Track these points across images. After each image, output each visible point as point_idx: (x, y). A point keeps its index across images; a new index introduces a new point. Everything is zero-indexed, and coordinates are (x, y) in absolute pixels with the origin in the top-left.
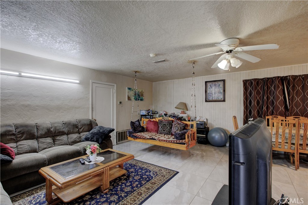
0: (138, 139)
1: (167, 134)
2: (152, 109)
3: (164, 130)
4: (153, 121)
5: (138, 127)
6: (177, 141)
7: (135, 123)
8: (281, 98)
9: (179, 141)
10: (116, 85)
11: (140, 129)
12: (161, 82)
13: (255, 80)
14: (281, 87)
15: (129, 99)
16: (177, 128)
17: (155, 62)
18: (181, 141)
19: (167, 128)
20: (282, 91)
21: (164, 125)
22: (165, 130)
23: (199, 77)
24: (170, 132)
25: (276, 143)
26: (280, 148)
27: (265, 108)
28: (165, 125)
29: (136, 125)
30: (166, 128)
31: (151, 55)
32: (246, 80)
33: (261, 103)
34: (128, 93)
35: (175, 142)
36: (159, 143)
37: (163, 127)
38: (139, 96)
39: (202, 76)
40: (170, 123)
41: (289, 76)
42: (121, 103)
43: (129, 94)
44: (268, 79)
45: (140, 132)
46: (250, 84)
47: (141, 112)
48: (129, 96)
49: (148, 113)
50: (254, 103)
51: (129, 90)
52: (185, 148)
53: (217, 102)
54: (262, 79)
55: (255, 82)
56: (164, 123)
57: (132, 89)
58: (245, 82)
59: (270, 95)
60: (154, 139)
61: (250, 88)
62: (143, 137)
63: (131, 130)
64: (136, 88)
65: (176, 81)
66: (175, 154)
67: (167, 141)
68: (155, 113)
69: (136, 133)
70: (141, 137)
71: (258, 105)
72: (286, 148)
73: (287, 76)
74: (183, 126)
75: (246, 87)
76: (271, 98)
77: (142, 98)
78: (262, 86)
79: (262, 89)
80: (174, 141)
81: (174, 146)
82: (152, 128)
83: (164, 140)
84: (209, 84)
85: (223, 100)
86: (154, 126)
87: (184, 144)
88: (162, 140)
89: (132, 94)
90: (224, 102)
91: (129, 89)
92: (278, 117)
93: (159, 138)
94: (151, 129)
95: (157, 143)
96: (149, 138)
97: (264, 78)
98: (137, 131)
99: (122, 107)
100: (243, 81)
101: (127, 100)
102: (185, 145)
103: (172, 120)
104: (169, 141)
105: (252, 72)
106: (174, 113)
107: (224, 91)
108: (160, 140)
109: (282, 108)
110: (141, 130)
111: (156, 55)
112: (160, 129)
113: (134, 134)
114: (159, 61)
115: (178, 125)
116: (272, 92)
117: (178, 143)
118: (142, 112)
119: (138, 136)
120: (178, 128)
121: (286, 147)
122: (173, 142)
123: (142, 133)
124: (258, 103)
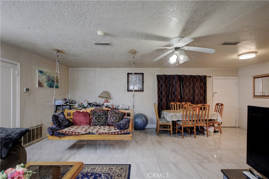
0: (66, 137)
1: (103, 125)
2: (69, 98)
3: (98, 122)
4: (83, 112)
5: (63, 121)
6: (121, 132)
7: (58, 117)
8: (179, 90)
9: (124, 131)
10: (20, 64)
11: (67, 123)
12: (80, 68)
13: (165, 75)
14: (179, 82)
15: (40, 85)
16: (115, 118)
17: (95, 44)
18: (125, 131)
19: (103, 119)
20: (179, 85)
21: (98, 115)
22: (100, 122)
23: (122, 68)
24: (106, 123)
25: (185, 122)
26: (187, 124)
27: (170, 97)
28: (100, 115)
29: (61, 119)
30: (101, 118)
31: (99, 33)
32: (158, 75)
33: (168, 93)
34: (39, 77)
35: (120, 133)
36: (99, 137)
37: (97, 118)
38: (54, 82)
39: (125, 67)
40: (106, 113)
41: (183, 75)
42: (27, 90)
43: (40, 79)
44: (172, 76)
45: (67, 127)
46: (161, 78)
47: (56, 102)
48: (41, 81)
49: (66, 103)
50: (164, 93)
51: (40, 74)
52: (130, 137)
53: (137, 92)
54: (168, 76)
55: (164, 77)
56: (98, 113)
57: (45, 73)
58: (158, 77)
59: (173, 87)
60: (92, 133)
61: (161, 82)
62: (76, 133)
63: (54, 127)
64: (58, 72)
65: (98, 69)
66: (111, 144)
67: (109, 133)
68: (73, 102)
69: (61, 129)
70: (72, 134)
71: (166, 94)
72: (190, 125)
73: (182, 75)
74: (122, 115)
75: (158, 80)
76: (174, 90)
77: (57, 84)
78: (168, 80)
79: (169, 83)
80: (118, 132)
81: (118, 137)
82: (82, 120)
83: (106, 133)
84: (130, 76)
85: (142, 90)
86: (84, 118)
87: (129, 133)
88: (103, 133)
89: (44, 79)
90: (142, 92)
91: (41, 72)
92: (187, 103)
93: (97, 131)
94: (81, 122)
95: (96, 137)
96: (85, 133)
97: (170, 75)
98: (63, 127)
99: (29, 95)
100: (157, 76)
101: (37, 86)
102: (131, 135)
103: (107, 110)
104: (112, 133)
105: (162, 69)
106: (96, 102)
107: (143, 82)
108: (100, 133)
109: (179, 97)
110: (67, 125)
111: (106, 34)
112: (94, 120)
113: (61, 131)
114: (102, 43)
115: (116, 114)
116: (174, 86)
117: (123, 134)
118: (58, 101)
119: (67, 132)
120: (117, 118)
121: (190, 123)
122: (116, 133)
123: (70, 128)
124: (166, 93)
